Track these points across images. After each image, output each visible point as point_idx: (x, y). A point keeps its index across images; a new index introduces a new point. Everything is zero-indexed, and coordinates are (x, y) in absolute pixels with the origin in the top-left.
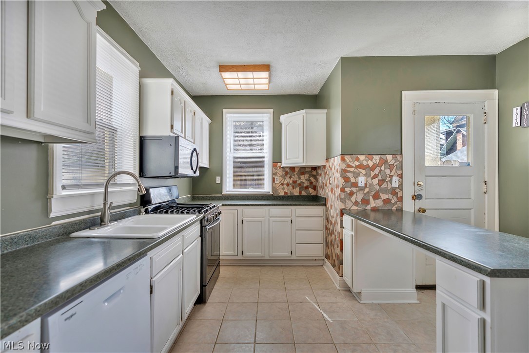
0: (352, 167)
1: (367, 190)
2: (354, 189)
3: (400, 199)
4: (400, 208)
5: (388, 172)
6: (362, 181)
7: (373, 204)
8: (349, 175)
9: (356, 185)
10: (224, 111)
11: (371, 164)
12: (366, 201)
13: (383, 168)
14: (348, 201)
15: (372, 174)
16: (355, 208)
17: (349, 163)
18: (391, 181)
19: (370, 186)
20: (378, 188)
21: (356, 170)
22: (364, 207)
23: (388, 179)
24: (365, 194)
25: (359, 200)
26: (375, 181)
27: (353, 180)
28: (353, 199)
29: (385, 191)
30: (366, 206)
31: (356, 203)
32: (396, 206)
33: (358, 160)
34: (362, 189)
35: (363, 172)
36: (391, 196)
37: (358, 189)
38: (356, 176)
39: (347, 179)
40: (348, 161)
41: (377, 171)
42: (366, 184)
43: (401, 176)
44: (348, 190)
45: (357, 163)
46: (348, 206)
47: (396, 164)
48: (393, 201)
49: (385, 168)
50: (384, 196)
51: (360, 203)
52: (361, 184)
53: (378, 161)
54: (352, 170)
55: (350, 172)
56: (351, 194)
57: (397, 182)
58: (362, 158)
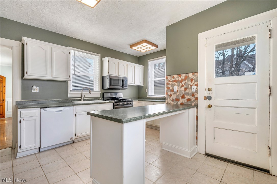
0: (171, 81)
1: (178, 93)
2: (172, 93)
3: (197, 99)
4: (196, 104)
5: (189, 83)
6: (175, 88)
7: (181, 101)
8: (170, 86)
9: (172, 91)
10: (148, 60)
11: (180, 79)
12: (178, 100)
13: (186, 81)
14: (169, 99)
15: (181, 85)
16: (172, 103)
17: (170, 80)
18: (191, 88)
19: (180, 91)
20: (184, 92)
21: (173, 83)
22: (177, 103)
23: (190, 87)
24: (177, 96)
25: (174, 99)
26: (183, 89)
27: (171, 88)
28: (171, 98)
29: (188, 94)
30: (178, 102)
31: (173, 100)
32: (194, 103)
33: (173, 77)
34: (176, 93)
35: (176, 84)
36: (191, 97)
37: (174, 93)
38: (173, 86)
39: (168, 88)
40: (169, 79)
41: (183, 83)
42: (177, 91)
43: (197, 85)
44: (169, 93)
45: (173, 80)
46: (169, 102)
47: (194, 78)
48: (192, 100)
49: (188, 81)
50: (187, 97)
51: (175, 100)
52: (175, 90)
53: (184, 77)
54: (171, 83)
55: (170, 84)
56: (171, 95)
57: (195, 88)
58: (175, 76)
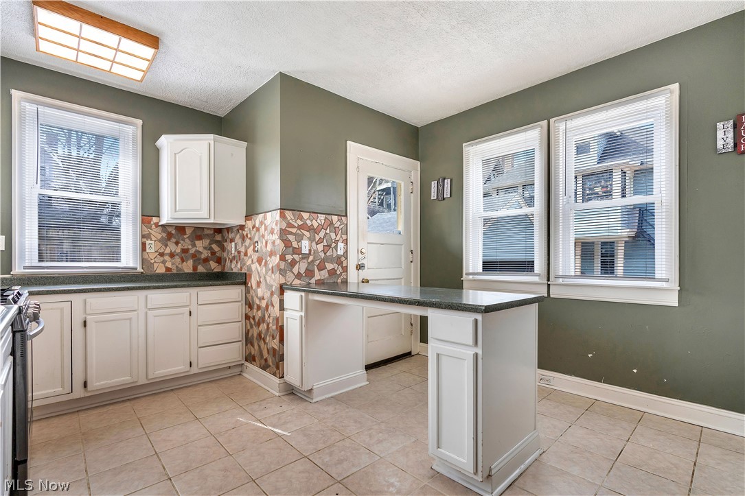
0: (295, 227)
1: (311, 258)
2: (296, 257)
3: (345, 269)
4: (345, 280)
5: (333, 236)
6: (305, 246)
7: (318, 275)
8: (291, 238)
9: (298, 251)
11: (315, 225)
12: (310, 273)
13: (328, 231)
14: (289, 274)
15: (317, 238)
16: (297, 282)
17: (291, 221)
18: (336, 247)
19: (314, 253)
20: (322, 255)
21: (298, 231)
22: (308, 281)
23: (334, 245)
24: (309, 264)
25: (302, 271)
26: (320, 247)
27: (295, 244)
28: (295, 270)
29: (331, 260)
30: (310, 279)
31: (299, 276)
32: (342, 277)
33: (301, 218)
34: (306, 257)
35: (307, 234)
36: (336, 265)
37: (301, 256)
38: (299, 238)
39: (287, 244)
40: (289, 218)
41: (322, 234)
42: (310, 250)
43: (346, 242)
44: (289, 257)
45: (300, 223)
46: (289, 279)
47: (341, 226)
48: (338, 272)
49: (330, 232)
50: (329, 266)
51: (304, 275)
52: (305, 251)
53: (323, 221)
54: (294, 230)
55: (291, 233)
56: (293, 263)
57: (342, 248)
58: (306, 215)
